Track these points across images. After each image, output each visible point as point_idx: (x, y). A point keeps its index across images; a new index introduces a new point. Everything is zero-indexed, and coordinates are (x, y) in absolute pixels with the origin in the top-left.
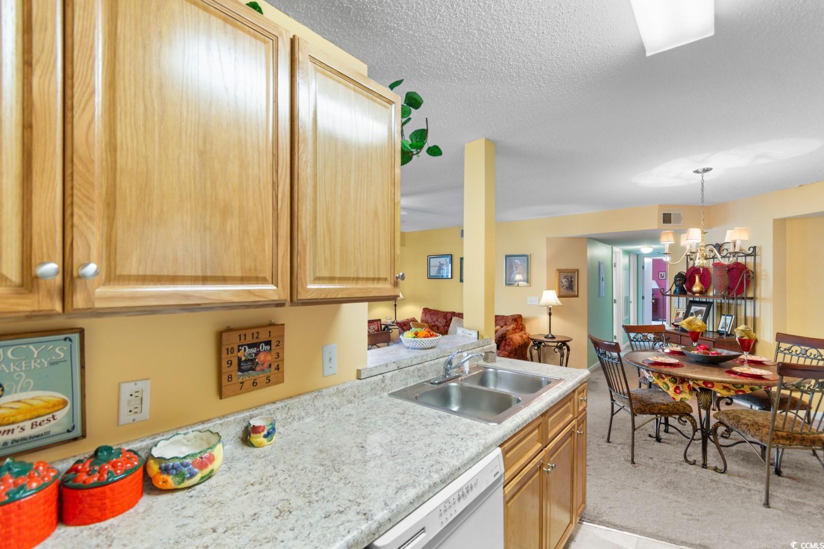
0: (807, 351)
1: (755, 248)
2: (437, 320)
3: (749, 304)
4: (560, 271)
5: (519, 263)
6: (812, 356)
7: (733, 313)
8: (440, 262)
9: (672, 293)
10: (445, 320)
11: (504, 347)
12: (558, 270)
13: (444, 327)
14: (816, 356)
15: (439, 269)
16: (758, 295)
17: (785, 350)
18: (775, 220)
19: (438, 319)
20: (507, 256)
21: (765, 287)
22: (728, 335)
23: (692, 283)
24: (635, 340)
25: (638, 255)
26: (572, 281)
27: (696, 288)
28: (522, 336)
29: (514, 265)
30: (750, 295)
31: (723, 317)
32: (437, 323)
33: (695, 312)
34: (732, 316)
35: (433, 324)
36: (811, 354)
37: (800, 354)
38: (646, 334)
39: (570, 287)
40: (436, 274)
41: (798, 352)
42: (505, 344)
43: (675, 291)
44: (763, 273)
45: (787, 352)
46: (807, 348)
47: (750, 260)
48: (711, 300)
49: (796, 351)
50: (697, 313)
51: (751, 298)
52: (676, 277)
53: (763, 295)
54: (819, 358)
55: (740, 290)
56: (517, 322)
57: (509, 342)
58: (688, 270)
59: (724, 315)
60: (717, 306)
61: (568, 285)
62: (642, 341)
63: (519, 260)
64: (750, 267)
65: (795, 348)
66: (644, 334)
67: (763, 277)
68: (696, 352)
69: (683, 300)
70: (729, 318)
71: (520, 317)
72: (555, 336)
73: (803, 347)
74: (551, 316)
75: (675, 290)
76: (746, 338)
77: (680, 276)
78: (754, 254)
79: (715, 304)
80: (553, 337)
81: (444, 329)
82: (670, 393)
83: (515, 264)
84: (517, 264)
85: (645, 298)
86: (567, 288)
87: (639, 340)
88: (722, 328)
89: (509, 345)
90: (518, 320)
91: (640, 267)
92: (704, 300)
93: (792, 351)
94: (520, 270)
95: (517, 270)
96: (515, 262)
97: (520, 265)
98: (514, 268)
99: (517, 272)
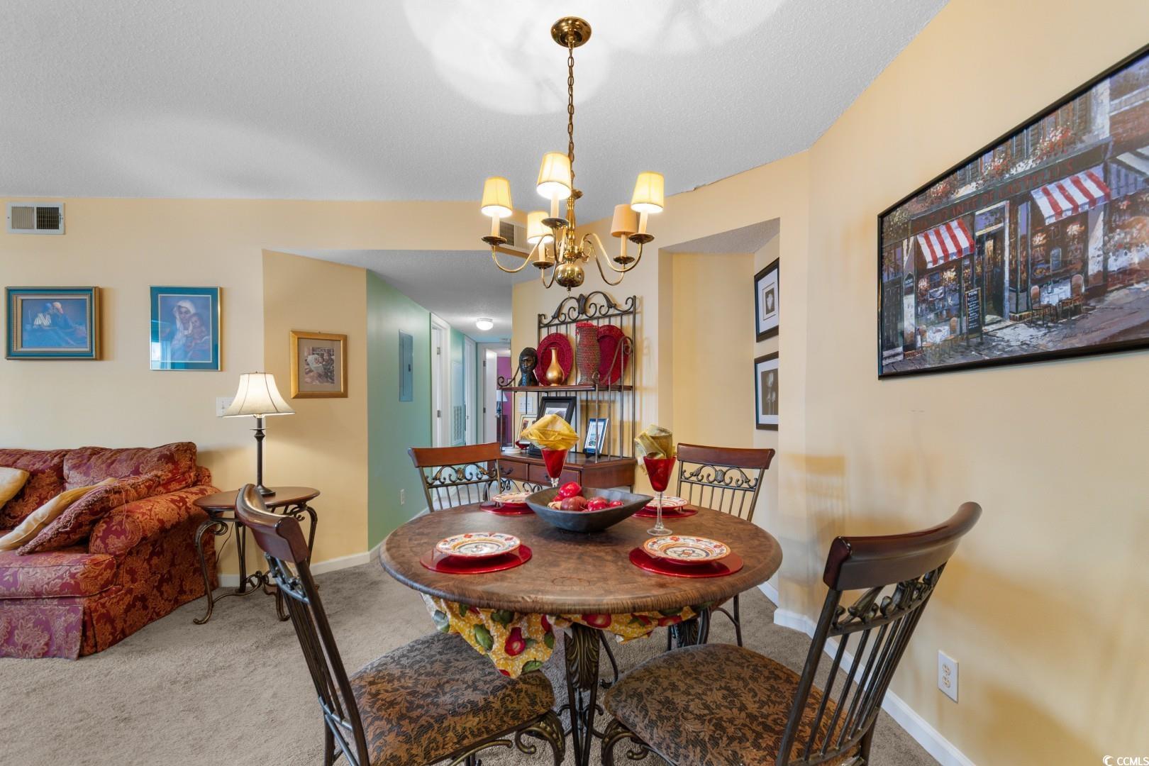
0: (725, 474)
1: (634, 299)
3: (628, 397)
4: (302, 337)
5: (192, 310)
6: (733, 484)
7: (604, 415)
9: (517, 386)
11: (103, 539)
12: (294, 332)
14: (740, 483)
16: (638, 384)
17: (692, 475)
18: (660, 249)
20: (155, 291)
21: (648, 369)
22: (600, 456)
23: (546, 364)
24: (437, 483)
25: (477, 344)
26: (332, 360)
27: (552, 374)
28: (183, 500)
29: (177, 315)
30: (628, 382)
31: (592, 424)
34: (604, 420)
36: (731, 478)
37: (715, 480)
38: (462, 466)
39: (328, 374)
41: (711, 478)
42: (107, 532)
43: (521, 383)
44: (645, 344)
45: (694, 479)
46: (724, 469)
47: (627, 321)
48: (573, 394)
49: (709, 475)
51: (630, 388)
52: (523, 355)
53: (645, 382)
54: (745, 485)
55: (617, 375)
56: (175, 463)
57: (120, 523)
58: (540, 345)
59: (594, 420)
60: (582, 406)
61: (321, 370)
62: (454, 484)
63: (192, 300)
64: (628, 332)
65: (708, 470)
66: (456, 467)
67: (645, 351)
68: (559, 504)
69: (533, 397)
70: (601, 424)
71: (188, 448)
72: (273, 491)
73: (718, 468)
74: (264, 441)
75: (521, 380)
76: (660, 456)
77: (528, 352)
78: (632, 312)
79: (578, 404)
80: (269, 494)
82: (494, 659)
83: (181, 313)
84: (187, 312)
85: (487, 410)
86: (320, 376)
87: (448, 482)
88: (591, 443)
89: (118, 534)
90: (176, 457)
91: (480, 363)
92: (563, 395)
93: (703, 476)
94: (194, 327)
95: (186, 329)
96: (180, 307)
97: (195, 315)
98: (179, 324)
99: (186, 333)
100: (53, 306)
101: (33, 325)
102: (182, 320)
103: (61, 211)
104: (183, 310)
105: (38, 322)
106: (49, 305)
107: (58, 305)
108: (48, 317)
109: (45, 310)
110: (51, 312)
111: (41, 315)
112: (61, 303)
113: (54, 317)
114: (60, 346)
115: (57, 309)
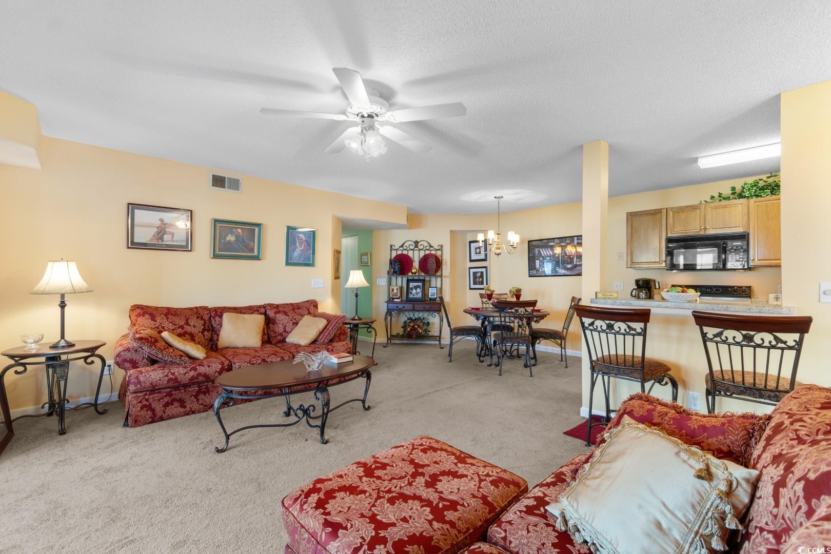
1: (442, 246)
2: (187, 323)
3: (439, 279)
5: (304, 239)
8: (162, 220)
10: (202, 322)
12: (335, 250)
13: (203, 332)
15: (158, 233)
16: (443, 274)
18: (451, 232)
19: (187, 320)
20: (289, 229)
21: (446, 269)
26: (338, 262)
29: (297, 240)
30: (440, 274)
31: (430, 289)
32: (188, 329)
33: (414, 287)
35: (180, 330)
40: (151, 240)
44: (446, 261)
47: (438, 253)
48: (423, 278)
50: (416, 287)
55: (436, 271)
58: (397, 257)
59: (431, 287)
61: (337, 267)
64: (439, 257)
67: (444, 264)
70: (435, 289)
78: (441, 250)
80: (360, 319)
81: (204, 336)
83: (299, 239)
84: (302, 239)
86: (337, 269)
88: (432, 296)
94: (304, 247)
95: (301, 247)
96: (299, 237)
97: (305, 240)
98: (298, 244)
99: (301, 249)
100: (237, 231)
101: (225, 240)
102: (299, 243)
103: (240, 181)
104: (300, 238)
105: (228, 238)
106: (234, 230)
107: (240, 231)
108: (234, 236)
109: (232, 233)
110: (235, 233)
111: (230, 235)
112: (241, 230)
113: (237, 237)
114: (239, 252)
115: (239, 233)
